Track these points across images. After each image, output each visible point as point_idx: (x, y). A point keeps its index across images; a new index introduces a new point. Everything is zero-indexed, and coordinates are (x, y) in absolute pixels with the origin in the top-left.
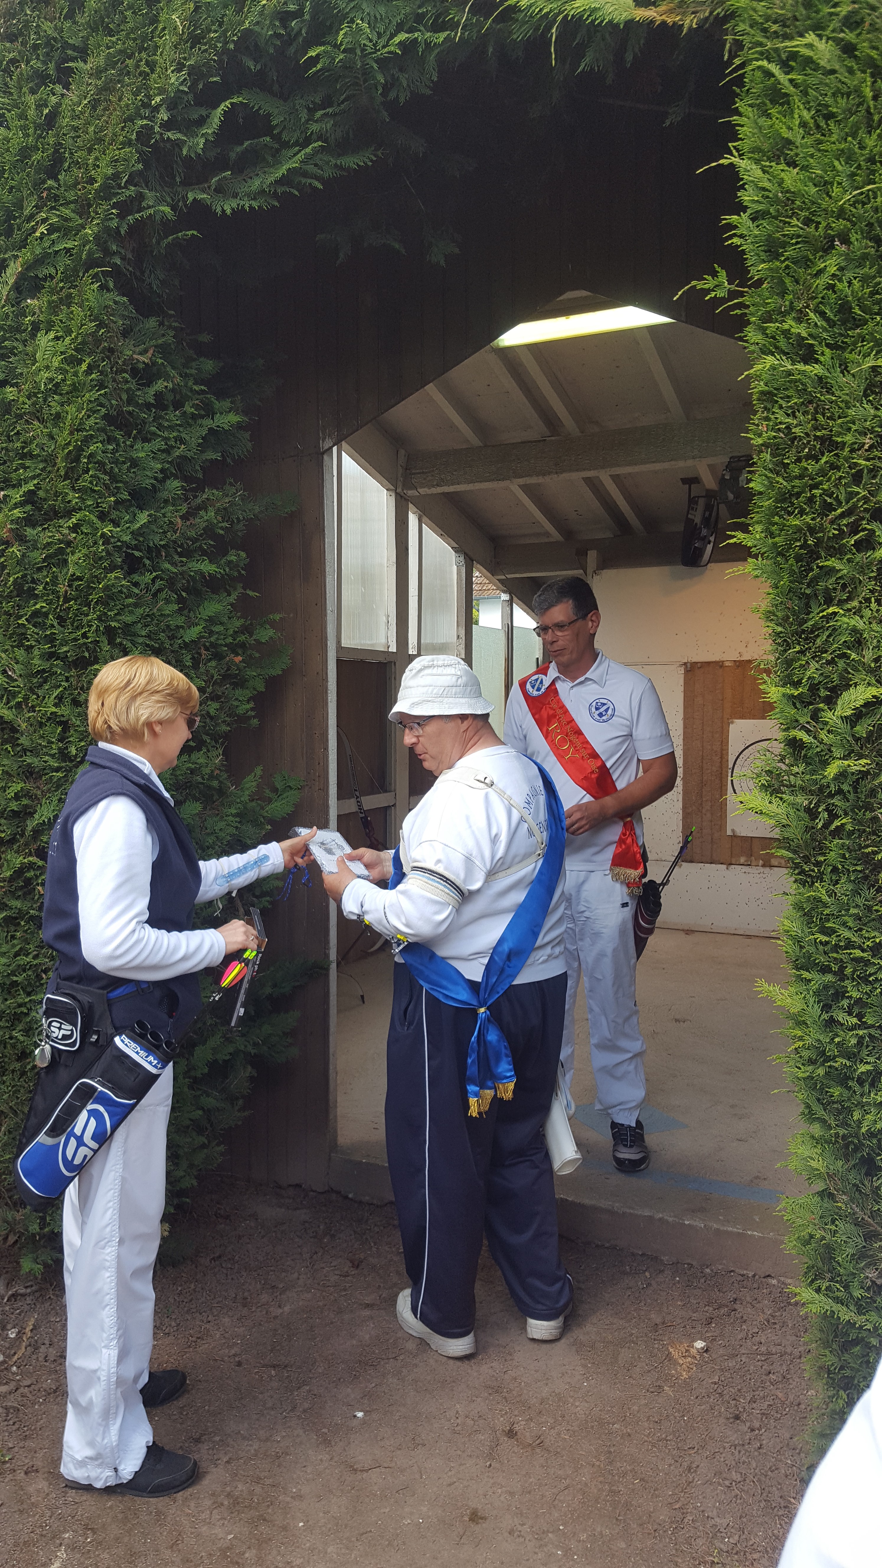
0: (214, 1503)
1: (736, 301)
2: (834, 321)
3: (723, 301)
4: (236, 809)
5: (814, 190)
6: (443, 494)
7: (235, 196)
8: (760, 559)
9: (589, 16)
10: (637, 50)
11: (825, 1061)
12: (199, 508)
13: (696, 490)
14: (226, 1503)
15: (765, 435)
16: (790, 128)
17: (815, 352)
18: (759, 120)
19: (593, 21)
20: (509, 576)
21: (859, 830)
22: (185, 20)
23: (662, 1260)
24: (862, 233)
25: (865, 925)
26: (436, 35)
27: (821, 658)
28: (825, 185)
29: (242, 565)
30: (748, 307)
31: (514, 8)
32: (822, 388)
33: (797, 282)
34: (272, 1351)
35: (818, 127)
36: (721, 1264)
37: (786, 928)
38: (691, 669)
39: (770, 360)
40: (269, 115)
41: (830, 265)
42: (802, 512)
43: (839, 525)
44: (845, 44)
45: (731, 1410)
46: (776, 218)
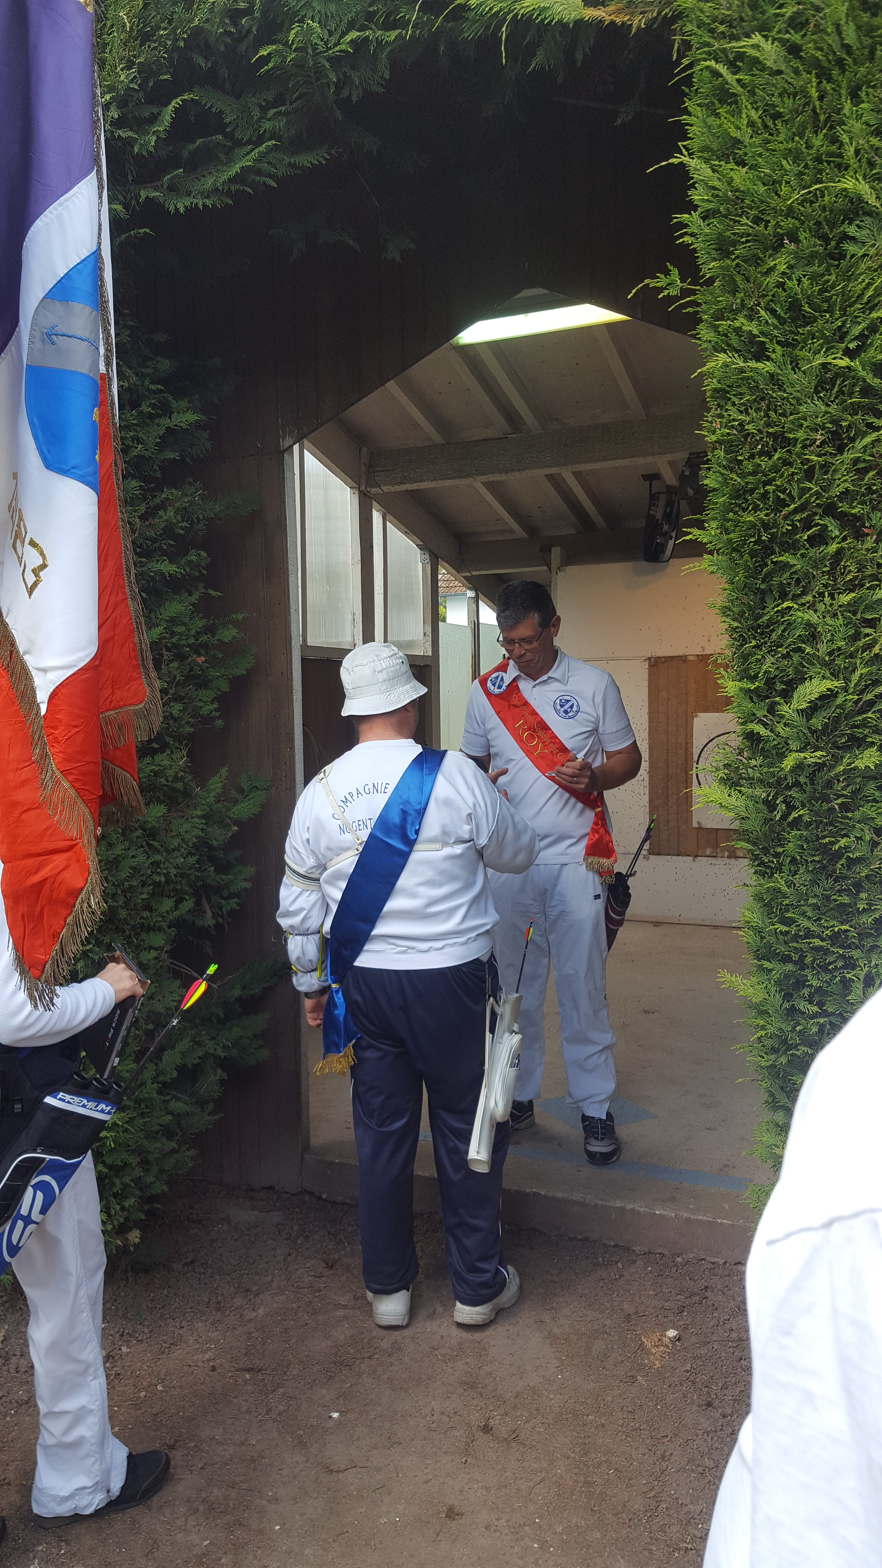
0: (189, 1510)
1: (688, 299)
2: (784, 319)
3: (676, 298)
4: (201, 810)
5: (762, 189)
6: (407, 491)
7: (188, 194)
8: (715, 555)
9: (539, 15)
10: (587, 50)
11: (788, 1049)
12: (158, 508)
13: (657, 486)
14: (201, 1509)
15: (718, 432)
16: (738, 128)
17: (767, 349)
18: (708, 120)
19: (543, 20)
20: (474, 573)
21: (816, 821)
22: (134, 17)
23: (634, 1251)
24: (810, 231)
25: (824, 914)
26: (388, 34)
27: (777, 652)
28: (773, 184)
29: (203, 564)
30: (700, 304)
31: (464, 8)
32: (774, 385)
33: (748, 281)
34: (246, 1354)
35: (766, 126)
36: (693, 1253)
37: (747, 919)
38: (656, 664)
39: (722, 358)
40: (221, 112)
41: (780, 263)
42: (756, 509)
43: (792, 520)
44: (791, 45)
45: (703, 1398)
46: (726, 216)
